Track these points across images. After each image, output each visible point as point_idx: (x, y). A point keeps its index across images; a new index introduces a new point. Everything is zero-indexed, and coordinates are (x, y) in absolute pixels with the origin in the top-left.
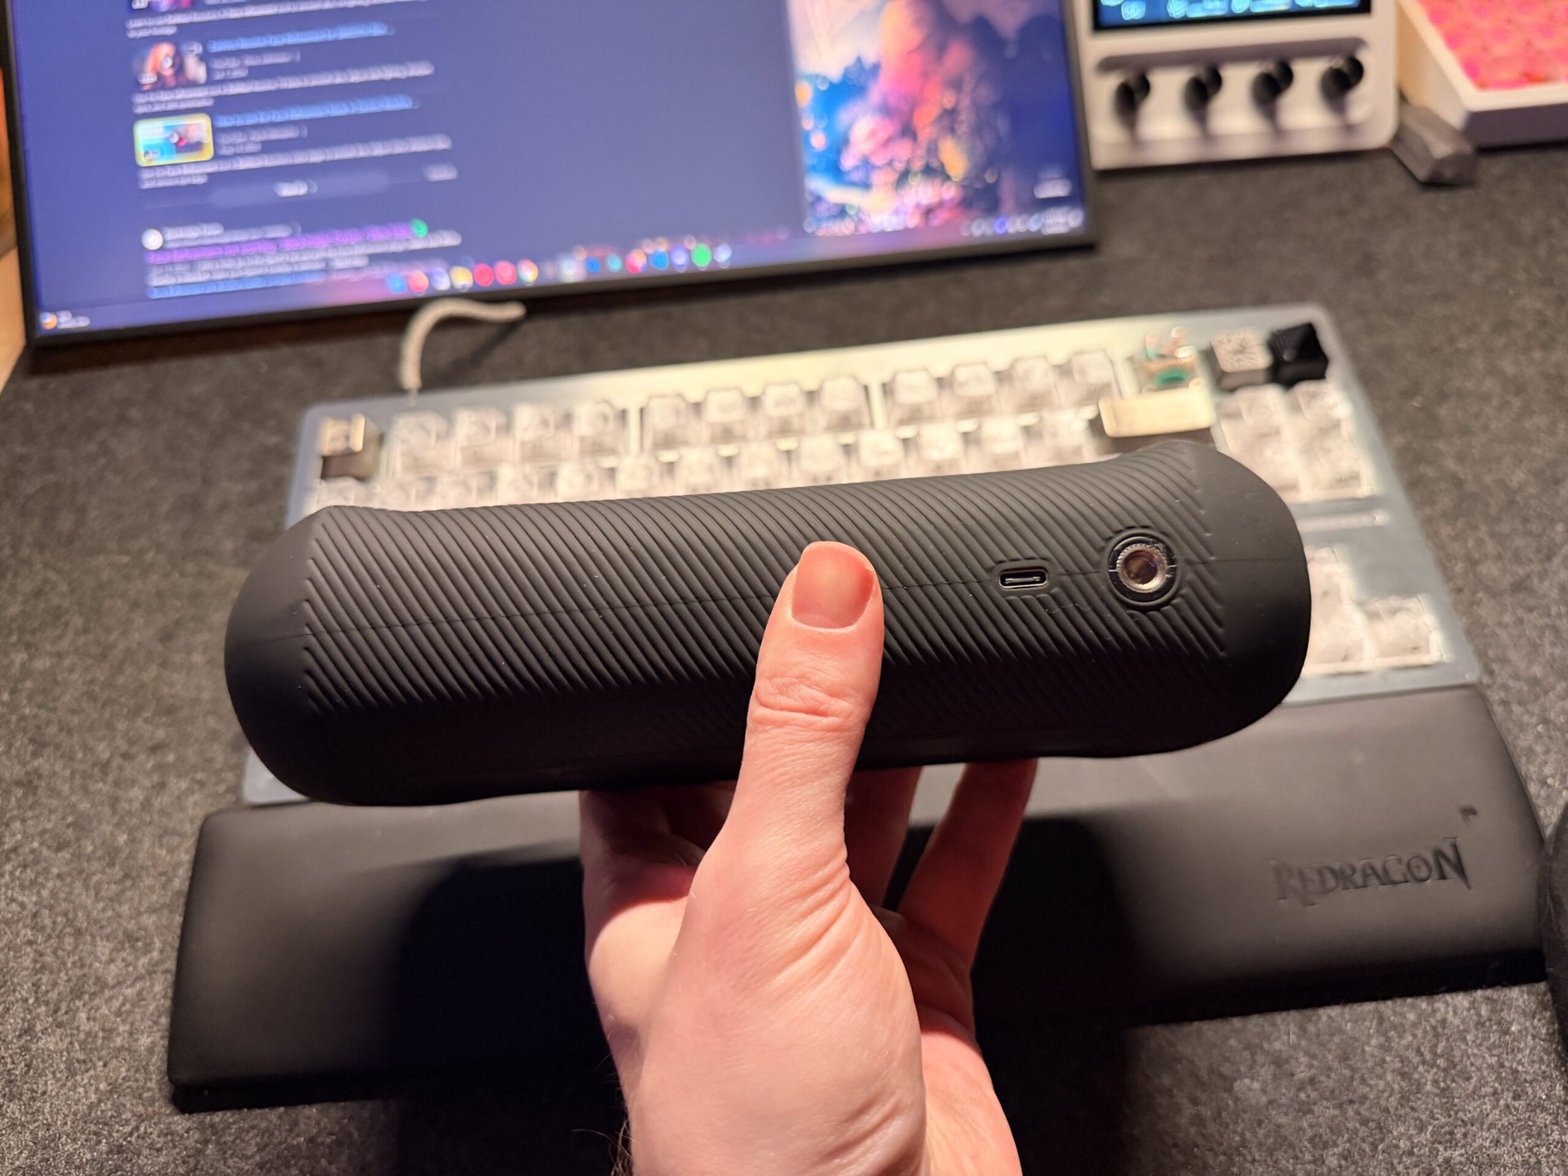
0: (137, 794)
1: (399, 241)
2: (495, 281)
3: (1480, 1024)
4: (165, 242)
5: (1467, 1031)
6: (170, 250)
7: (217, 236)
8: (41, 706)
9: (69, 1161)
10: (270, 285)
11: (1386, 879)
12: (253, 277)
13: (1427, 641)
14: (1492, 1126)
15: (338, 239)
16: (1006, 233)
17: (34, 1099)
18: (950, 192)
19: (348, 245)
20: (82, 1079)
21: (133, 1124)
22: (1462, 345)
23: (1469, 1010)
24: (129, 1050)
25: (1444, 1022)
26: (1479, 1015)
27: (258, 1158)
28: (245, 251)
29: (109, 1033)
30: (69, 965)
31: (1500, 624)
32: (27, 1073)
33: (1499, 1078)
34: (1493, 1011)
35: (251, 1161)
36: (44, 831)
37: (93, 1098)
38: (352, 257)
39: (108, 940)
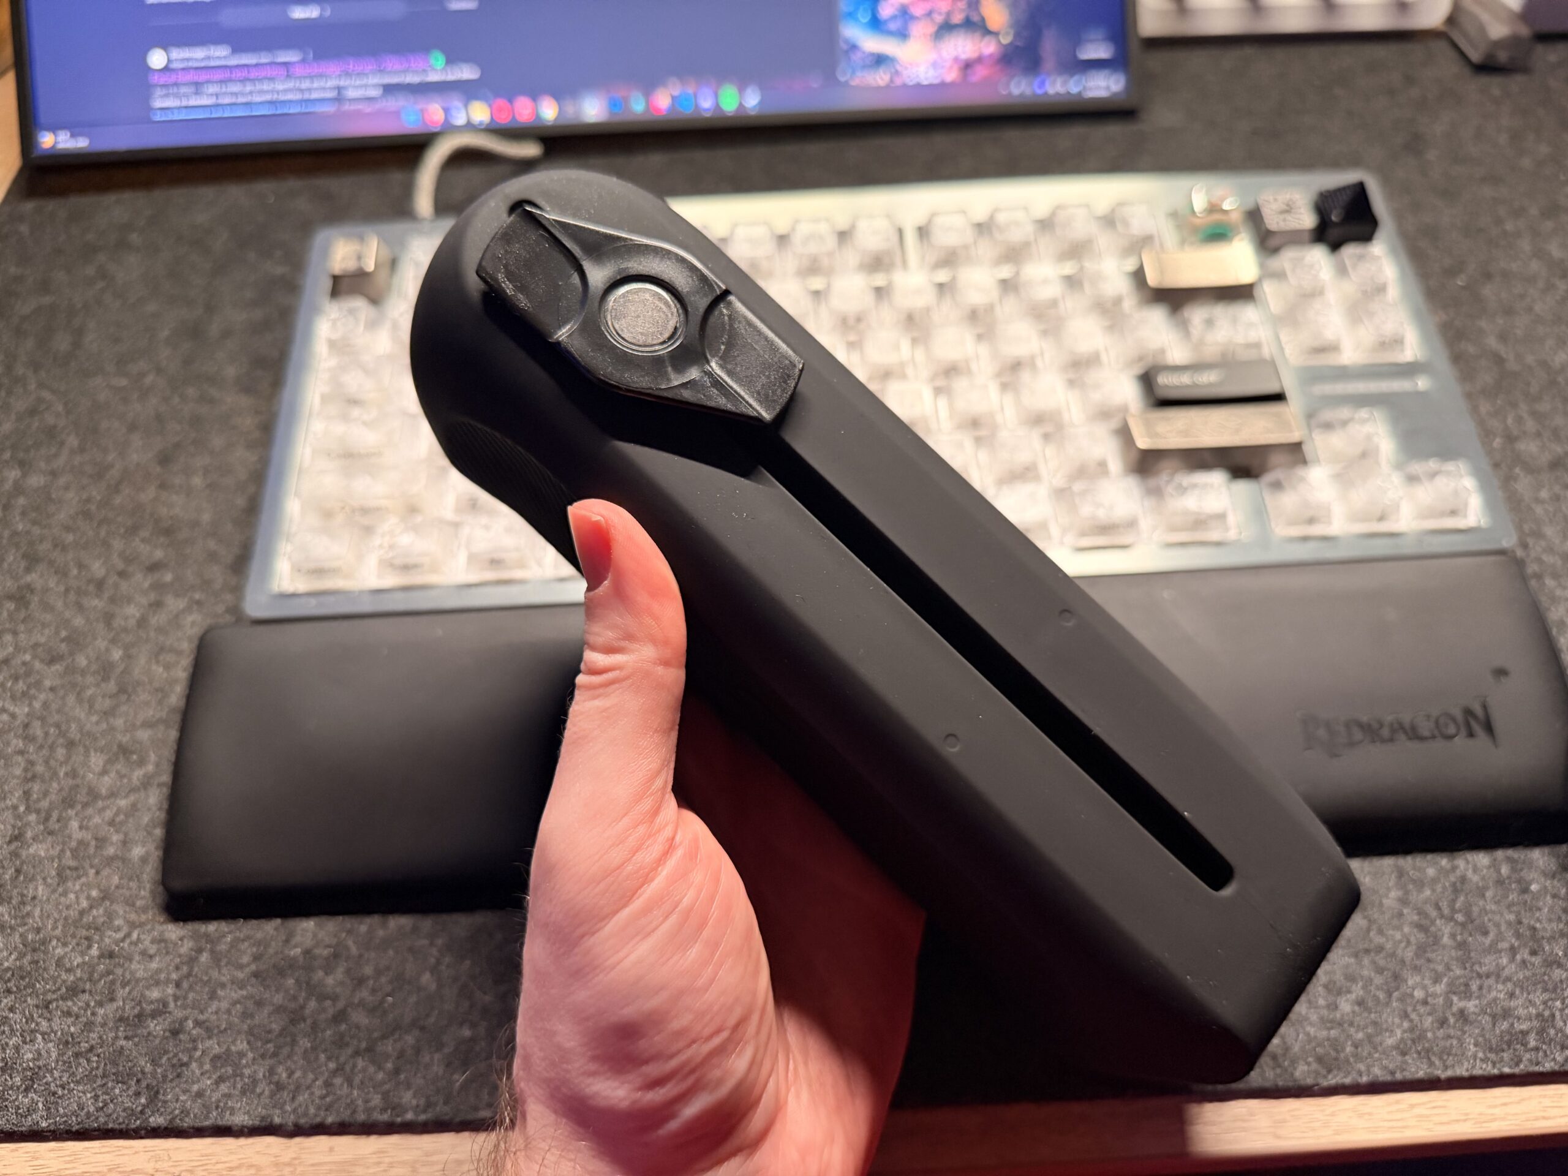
0: (132, 611)
1: (416, 72)
2: (514, 117)
3: (1500, 882)
4: (169, 61)
5: (1486, 888)
6: (173, 70)
7: (225, 57)
8: (35, 523)
9: (59, 963)
10: (279, 112)
11: (1414, 734)
12: (261, 103)
13: (1466, 505)
14: (1508, 979)
15: (351, 66)
16: (1046, 93)
17: (24, 903)
18: (989, 48)
19: (360, 75)
20: (74, 885)
21: (125, 930)
22: (1509, 226)
23: (1489, 867)
24: (124, 860)
25: (1463, 879)
26: (1498, 872)
27: (253, 967)
28: (253, 75)
29: (101, 842)
30: (62, 774)
31: (1538, 501)
32: (16, 877)
33: (1518, 935)
34: (1514, 870)
35: (247, 970)
36: (36, 645)
37: (84, 904)
38: (366, 86)
39: (102, 752)
